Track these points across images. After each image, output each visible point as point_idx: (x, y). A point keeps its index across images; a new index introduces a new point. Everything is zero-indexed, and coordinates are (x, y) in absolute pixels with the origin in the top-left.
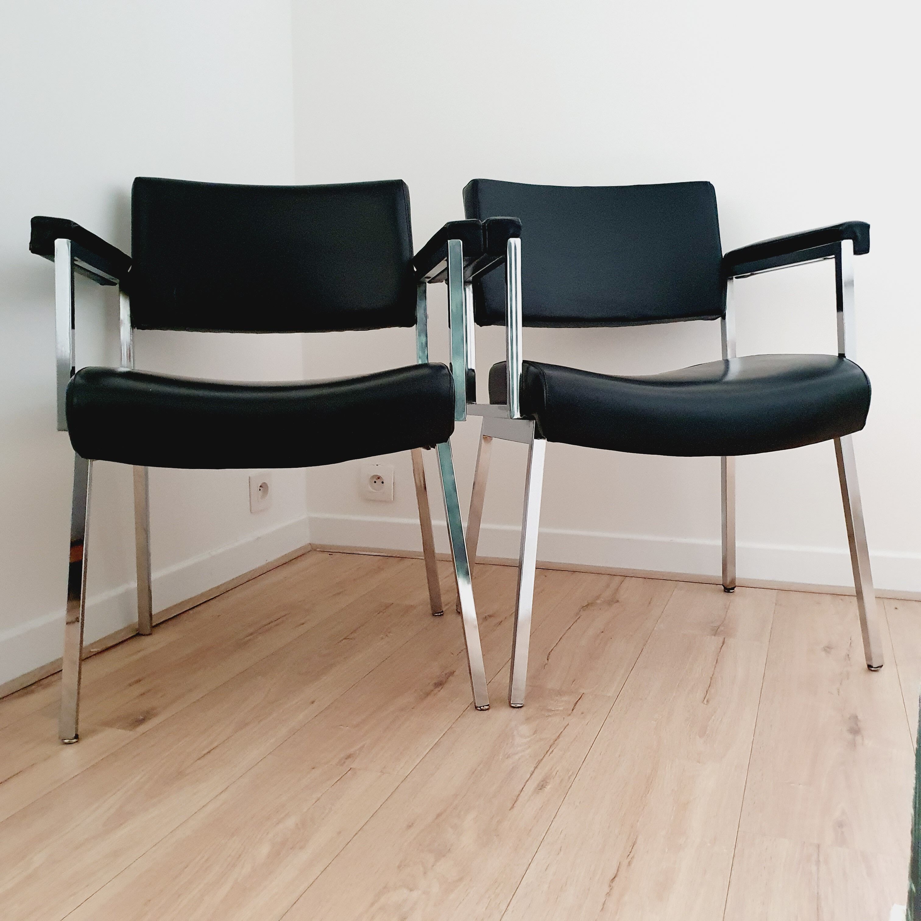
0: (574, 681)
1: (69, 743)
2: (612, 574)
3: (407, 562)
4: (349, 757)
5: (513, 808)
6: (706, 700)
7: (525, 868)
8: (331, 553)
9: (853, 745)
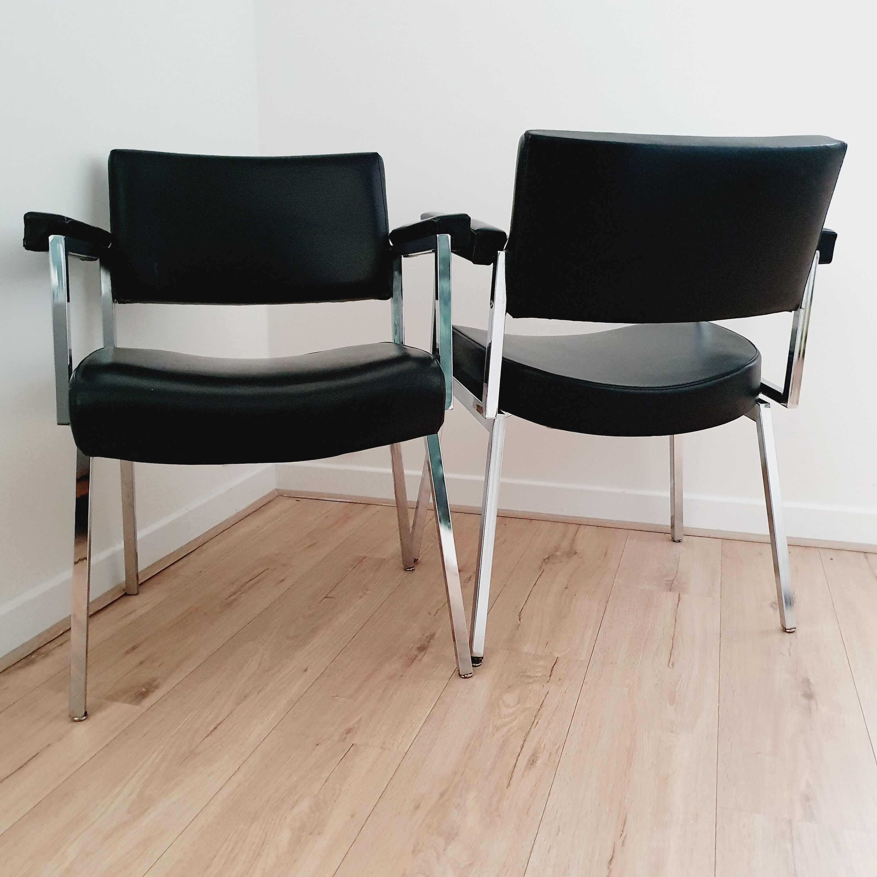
0: (547, 643)
1: (80, 721)
2: (567, 522)
3: (373, 509)
4: (349, 731)
5: (510, 785)
6: (671, 664)
7: (529, 850)
8: (298, 499)
9: (809, 710)
